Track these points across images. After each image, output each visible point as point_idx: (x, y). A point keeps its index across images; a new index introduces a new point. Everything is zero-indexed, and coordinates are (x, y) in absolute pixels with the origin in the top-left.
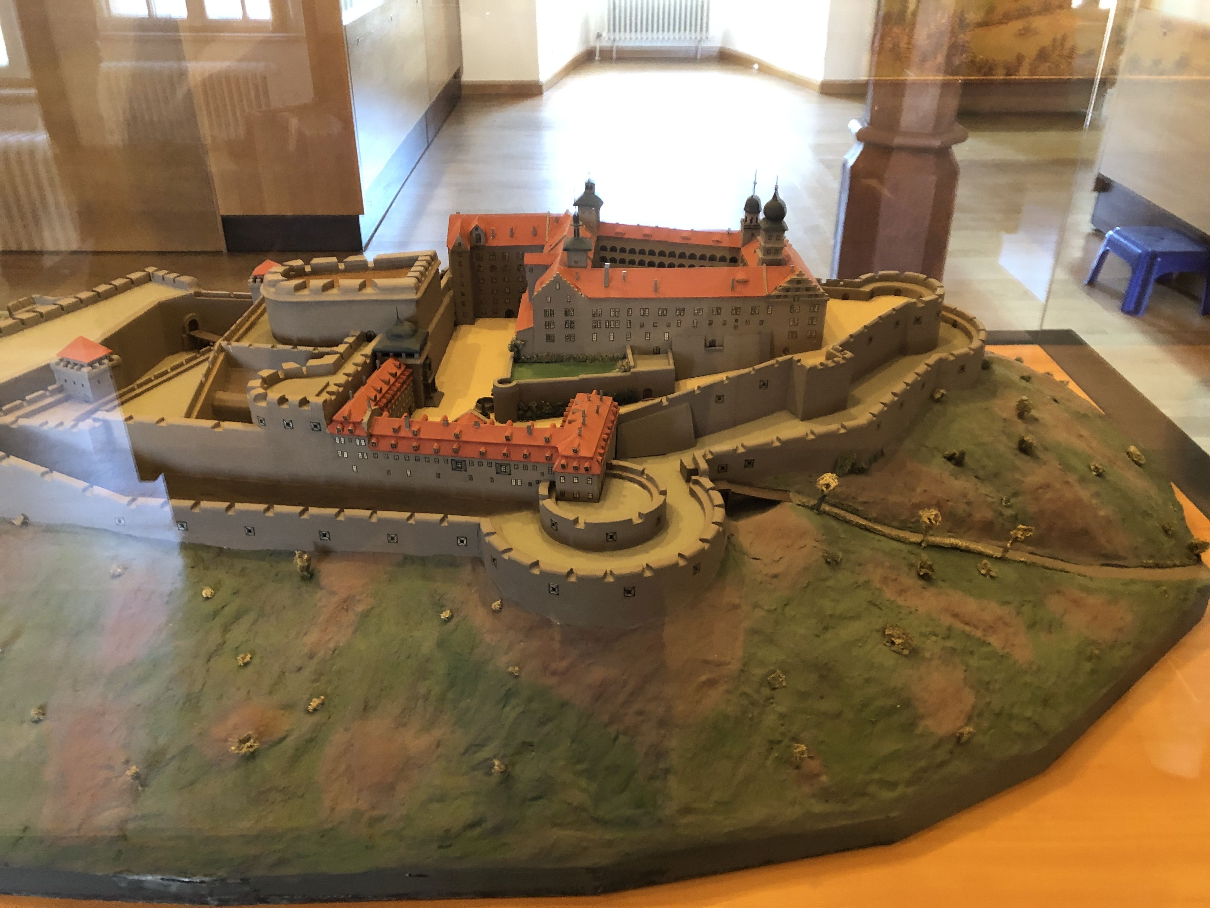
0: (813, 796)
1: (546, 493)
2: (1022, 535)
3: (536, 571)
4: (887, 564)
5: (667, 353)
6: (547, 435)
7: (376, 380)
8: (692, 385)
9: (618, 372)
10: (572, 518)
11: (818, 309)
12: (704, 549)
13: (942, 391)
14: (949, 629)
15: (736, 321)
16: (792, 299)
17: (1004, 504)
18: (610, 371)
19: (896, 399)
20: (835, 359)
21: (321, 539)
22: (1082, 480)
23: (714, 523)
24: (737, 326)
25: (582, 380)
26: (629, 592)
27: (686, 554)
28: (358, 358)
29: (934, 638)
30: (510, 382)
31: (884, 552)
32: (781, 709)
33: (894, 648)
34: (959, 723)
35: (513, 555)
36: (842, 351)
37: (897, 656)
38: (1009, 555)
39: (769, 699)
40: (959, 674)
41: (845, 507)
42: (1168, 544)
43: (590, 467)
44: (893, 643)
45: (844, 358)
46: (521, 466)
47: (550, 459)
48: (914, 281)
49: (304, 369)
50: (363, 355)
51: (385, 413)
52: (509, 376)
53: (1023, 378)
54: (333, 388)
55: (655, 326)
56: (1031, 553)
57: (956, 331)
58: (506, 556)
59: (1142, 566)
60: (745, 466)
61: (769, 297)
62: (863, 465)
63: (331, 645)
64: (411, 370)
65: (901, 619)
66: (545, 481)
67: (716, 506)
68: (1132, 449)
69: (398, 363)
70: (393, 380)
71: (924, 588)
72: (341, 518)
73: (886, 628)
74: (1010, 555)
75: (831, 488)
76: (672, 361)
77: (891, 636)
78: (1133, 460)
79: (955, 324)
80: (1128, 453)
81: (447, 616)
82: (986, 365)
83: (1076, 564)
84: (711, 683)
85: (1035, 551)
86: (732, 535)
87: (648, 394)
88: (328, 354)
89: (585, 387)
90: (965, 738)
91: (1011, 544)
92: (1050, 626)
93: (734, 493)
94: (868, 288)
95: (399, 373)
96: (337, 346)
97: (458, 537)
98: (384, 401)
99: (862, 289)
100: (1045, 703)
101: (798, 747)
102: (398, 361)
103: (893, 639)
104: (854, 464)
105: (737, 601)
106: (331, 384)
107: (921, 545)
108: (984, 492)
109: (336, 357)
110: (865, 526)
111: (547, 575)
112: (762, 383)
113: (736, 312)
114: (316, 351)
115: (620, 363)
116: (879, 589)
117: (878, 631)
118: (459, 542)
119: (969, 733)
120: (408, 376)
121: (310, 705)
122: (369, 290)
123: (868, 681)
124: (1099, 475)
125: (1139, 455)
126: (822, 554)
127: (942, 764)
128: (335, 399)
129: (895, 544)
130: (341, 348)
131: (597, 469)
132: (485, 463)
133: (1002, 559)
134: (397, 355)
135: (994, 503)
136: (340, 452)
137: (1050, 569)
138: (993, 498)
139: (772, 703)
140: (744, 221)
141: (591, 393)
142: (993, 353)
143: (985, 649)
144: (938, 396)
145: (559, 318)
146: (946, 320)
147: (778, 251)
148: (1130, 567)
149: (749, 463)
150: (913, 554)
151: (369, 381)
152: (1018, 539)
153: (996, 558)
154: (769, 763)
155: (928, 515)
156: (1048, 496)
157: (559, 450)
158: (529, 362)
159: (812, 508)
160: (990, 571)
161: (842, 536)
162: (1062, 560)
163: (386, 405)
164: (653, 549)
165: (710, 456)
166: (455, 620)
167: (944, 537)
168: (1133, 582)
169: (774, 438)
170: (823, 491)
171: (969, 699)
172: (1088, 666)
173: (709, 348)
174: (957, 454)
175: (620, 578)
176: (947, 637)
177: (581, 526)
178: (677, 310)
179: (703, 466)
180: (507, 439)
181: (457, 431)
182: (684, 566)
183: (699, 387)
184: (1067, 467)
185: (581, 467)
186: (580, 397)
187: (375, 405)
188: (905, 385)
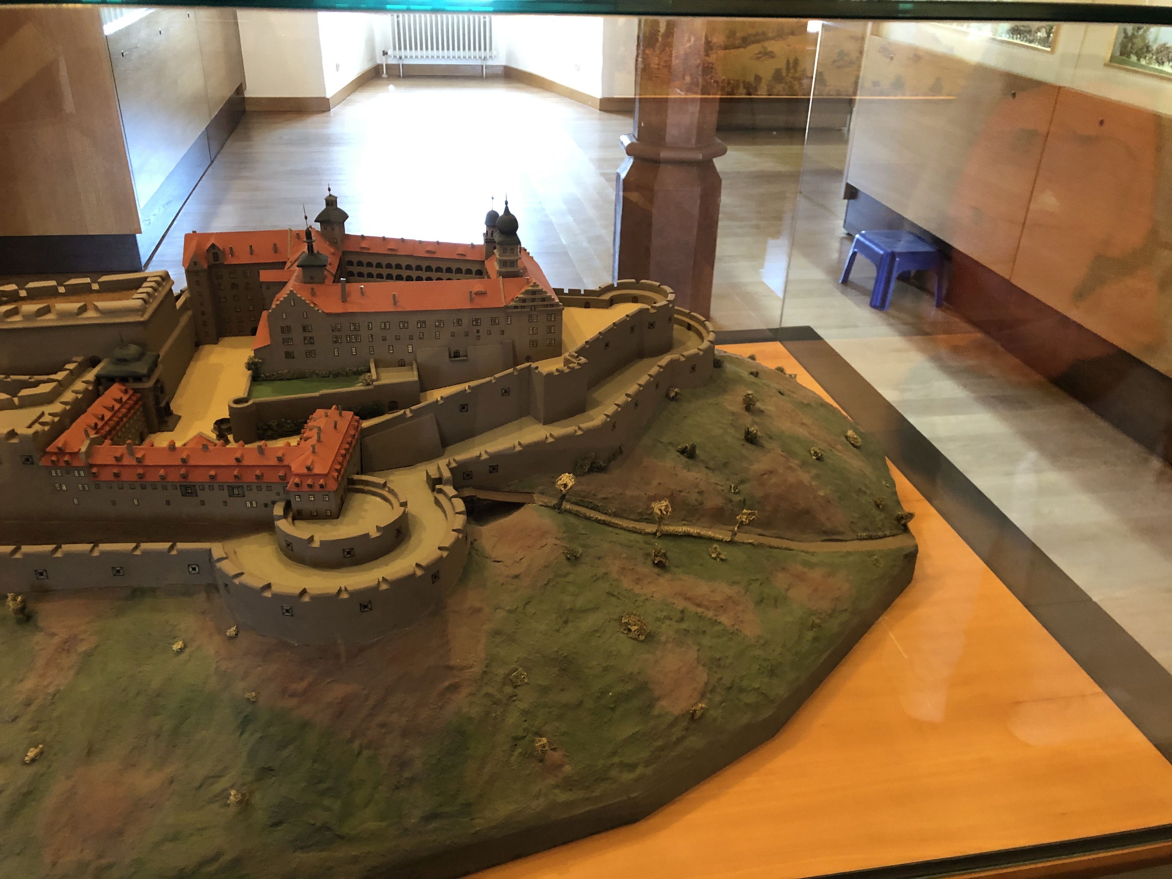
0: (557, 786)
1: (281, 513)
2: (746, 519)
3: (268, 594)
4: (624, 555)
5: (412, 365)
6: (280, 454)
7: (97, 407)
8: (437, 395)
9: (361, 386)
10: (306, 536)
11: (555, 318)
12: (442, 556)
13: (676, 390)
14: (682, 612)
15: (478, 331)
16: (529, 309)
17: (733, 491)
18: (354, 386)
19: (629, 399)
20: (571, 365)
21: (38, 578)
22: (804, 464)
23: (453, 530)
24: (479, 336)
25: (322, 396)
26: (366, 607)
27: (424, 563)
28: (79, 385)
29: (668, 622)
30: (247, 402)
31: (621, 544)
32: (523, 705)
33: (630, 635)
34: (693, 701)
35: (244, 579)
36: (577, 357)
37: (634, 642)
38: (736, 539)
39: (512, 698)
40: (693, 654)
41: (586, 505)
42: (880, 517)
43: (326, 485)
44: (630, 630)
45: (579, 364)
46: (254, 487)
47: (283, 478)
48: (651, 288)
49: (16, 400)
50: (83, 382)
51: (108, 442)
52: (246, 396)
53: (752, 373)
54: (47, 418)
55: (397, 338)
56: (760, 535)
57: (691, 333)
58: (237, 581)
59: (858, 539)
60: (490, 472)
61: (507, 307)
62: (601, 463)
63: (51, 690)
64: (139, 395)
65: (638, 607)
66: (280, 500)
67: (457, 513)
68: (850, 433)
69: (124, 388)
70: (117, 406)
71: (659, 575)
72: (59, 554)
73: (622, 617)
74: (739, 538)
75: (568, 488)
76: (416, 373)
77: (627, 624)
78: (851, 443)
79: (689, 327)
80: (846, 437)
81: (179, 647)
82: (718, 364)
83: (800, 541)
84: (454, 688)
85: (764, 533)
86: (475, 540)
87: (393, 407)
88: (44, 382)
89: (325, 403)
90: (698, 713)
91: (738, 528)
92: (776, 600)
93: (479, 499)
94: (607, 297)
95: (125, 398)
96: (55, 373)
97: (189, 565)
98: (107, 428)
99: (601, 298)
100: (772, 672)
101: (540, 741)
102: (125, 385)
103: (630, 627)
104: (592, 463)
105: (478, 605)
106: (46, 413)
107: (656, 535)
108: (713, 481)
109: (52, 385)
110: (604, 521)
111: (277, 597)
112: (504, 391)
113: (477, 323)
114: (33, 380)
115: (362, 377)
116: (617, 580)
117: (616, 620)
118: (191, 570)
119: (702, 708)
120: (136, 403)
121: (27, 756)
122: (91, 314)
123: (606, 669)
124: (818, 459)
125: (855, 439)
126: (562, 552)
127: (679, 741)
128: (48, 430)
129: (634, 536)
130: (60, 376)
131: (332, 486)
132: (216, 486)
133: (731, 542)
134: (123, 380)
135: (723, 490)
136: (57, 485)
137: (776, 548)
138: (722, 486)
139: (514, 701)
140: (486, 235)
141: (330, 408)
142: (725, 352)
143: (717, 628)
144: (672, 394)
145: (297, 335)
146: (681, 323)
147: (513, 263)
148: (846, 541)
149: (494, 469)
150: (648, 544)
151: (90, 410)
152: (744, 523)
153: (726, 542)
154: (513, 759)
155: (659, 507)
156: (773, 480)
157: (293, 469)
158: (269, 379)
159: (554, 508)
160: (720, 554)
161: (583, 532)
162: (788, 539)
163: (109, 432)
164: (393, 560)
165: (454, 465)
166: (188, 651)
167: (679, 525)
168: (849, 554)
169: (516, 443)
170: (562, 491)
171: (702, 676)
172: (810, 635)
173: (455, 359)
174: (689, 448)
175: (355, 594)
176: (681, 620)
177: (316, 544)
178: (417, 323)
179: (447, 474)
180: (238, 460)
181: (184, 456)
182: (422, 576)
183: (442, 397)
184: (790, 453)
185: (316, 485)
186: (320, 412)
187: (96, 434)
188: (637, 386)
